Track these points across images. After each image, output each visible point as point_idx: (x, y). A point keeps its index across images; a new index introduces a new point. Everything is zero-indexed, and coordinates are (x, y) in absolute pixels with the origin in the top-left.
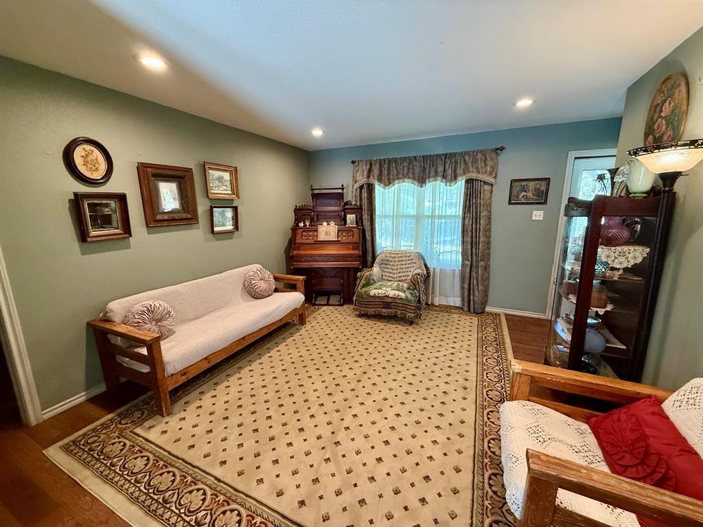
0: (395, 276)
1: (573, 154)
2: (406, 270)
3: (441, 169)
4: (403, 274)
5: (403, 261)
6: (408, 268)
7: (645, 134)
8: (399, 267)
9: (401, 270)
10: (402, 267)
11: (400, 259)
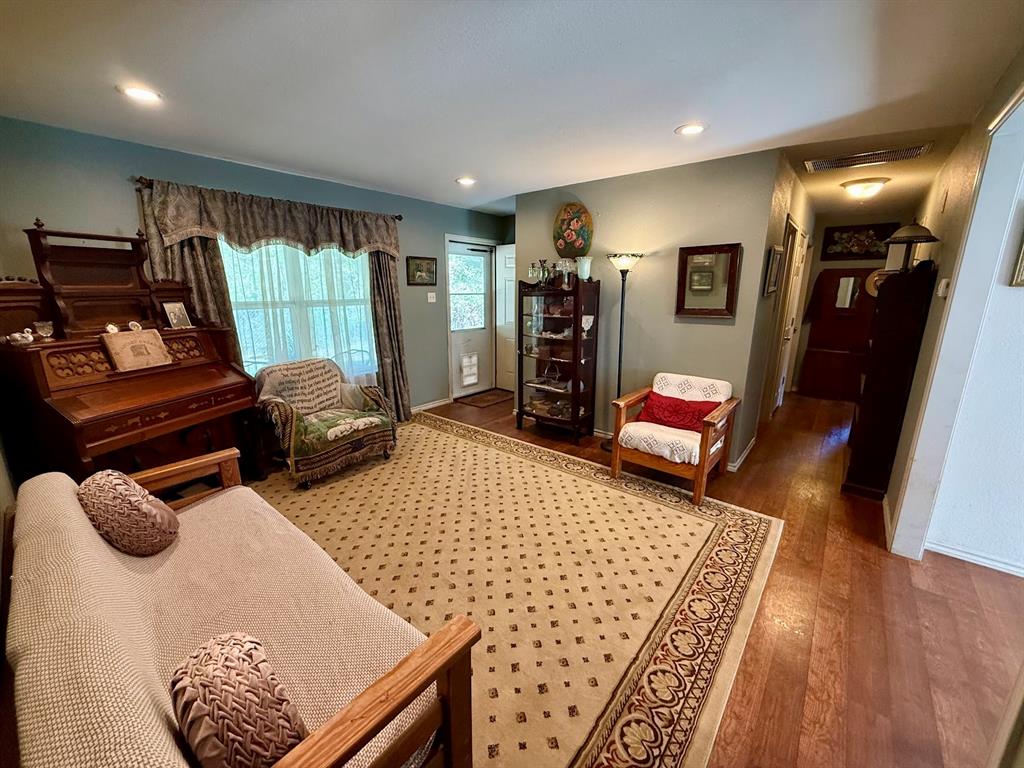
0: (312, 404)
1: (448, 237)
2: (328, 389)
3: (336, 231)
4: (325, 397)
5: (317, 376)
6: (329, 385)
7: (554, 237)
8: (314, 387)
9: (320, 392)
10: (319, 386)
11: (311, 375)
